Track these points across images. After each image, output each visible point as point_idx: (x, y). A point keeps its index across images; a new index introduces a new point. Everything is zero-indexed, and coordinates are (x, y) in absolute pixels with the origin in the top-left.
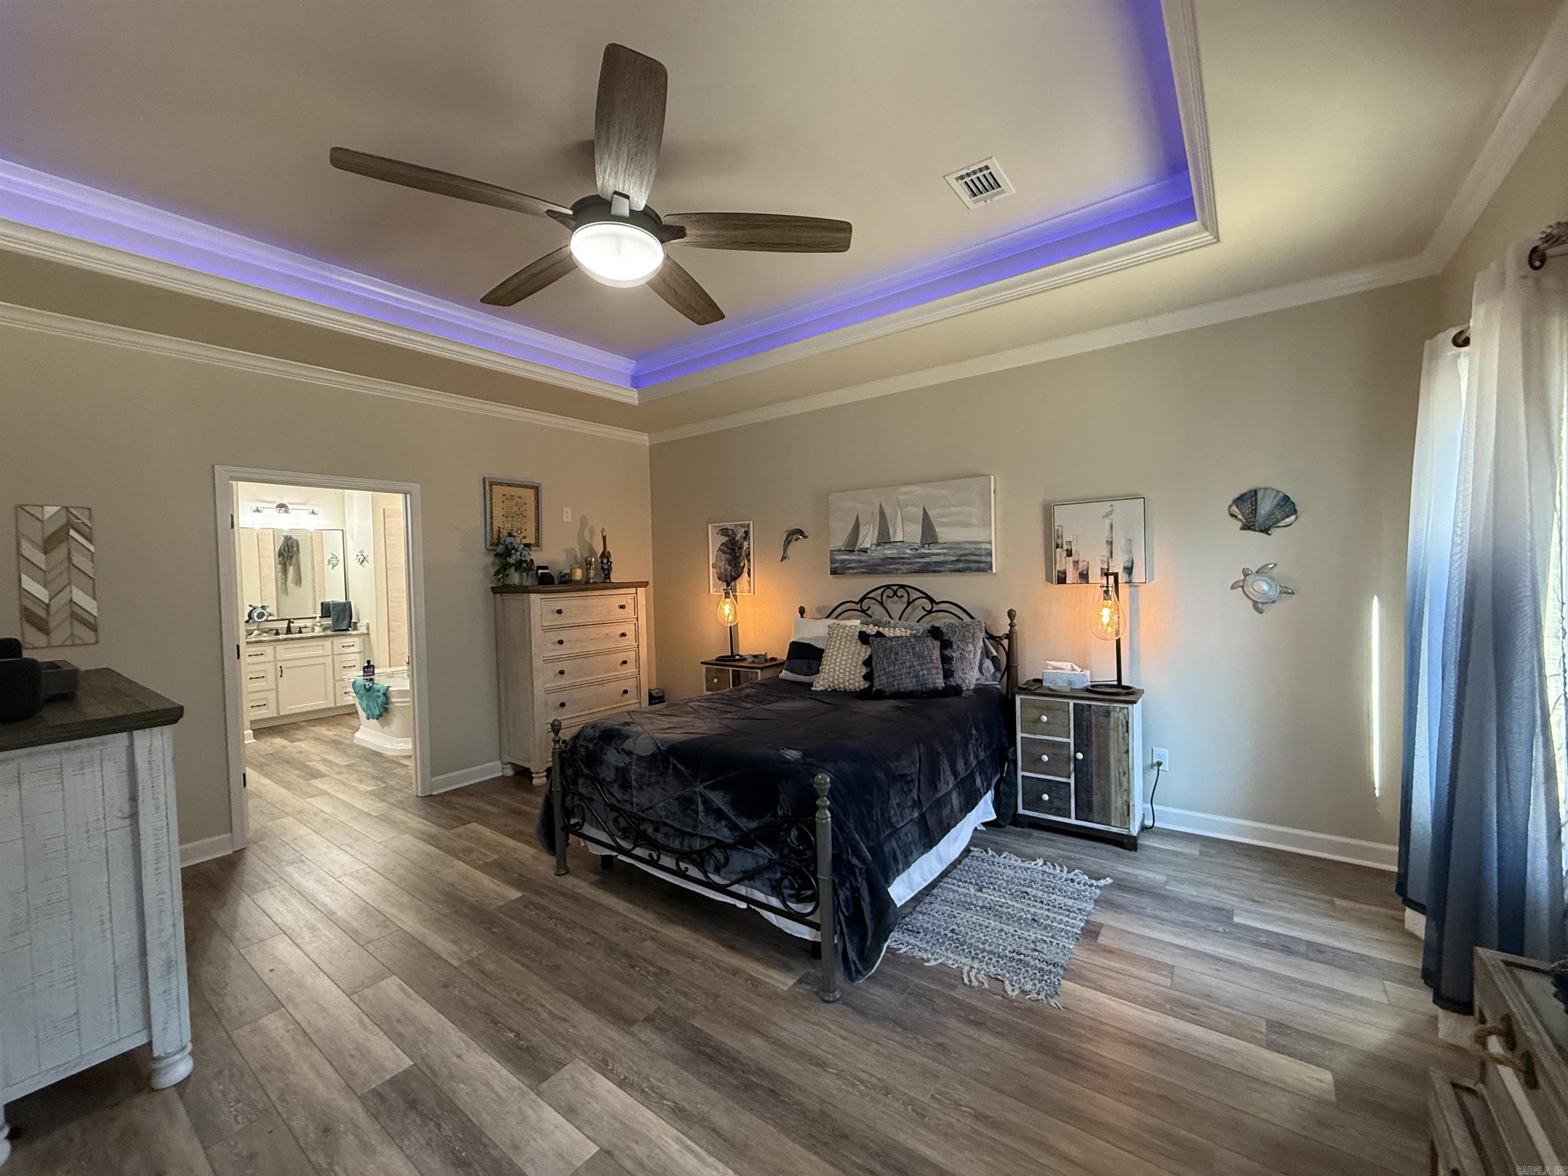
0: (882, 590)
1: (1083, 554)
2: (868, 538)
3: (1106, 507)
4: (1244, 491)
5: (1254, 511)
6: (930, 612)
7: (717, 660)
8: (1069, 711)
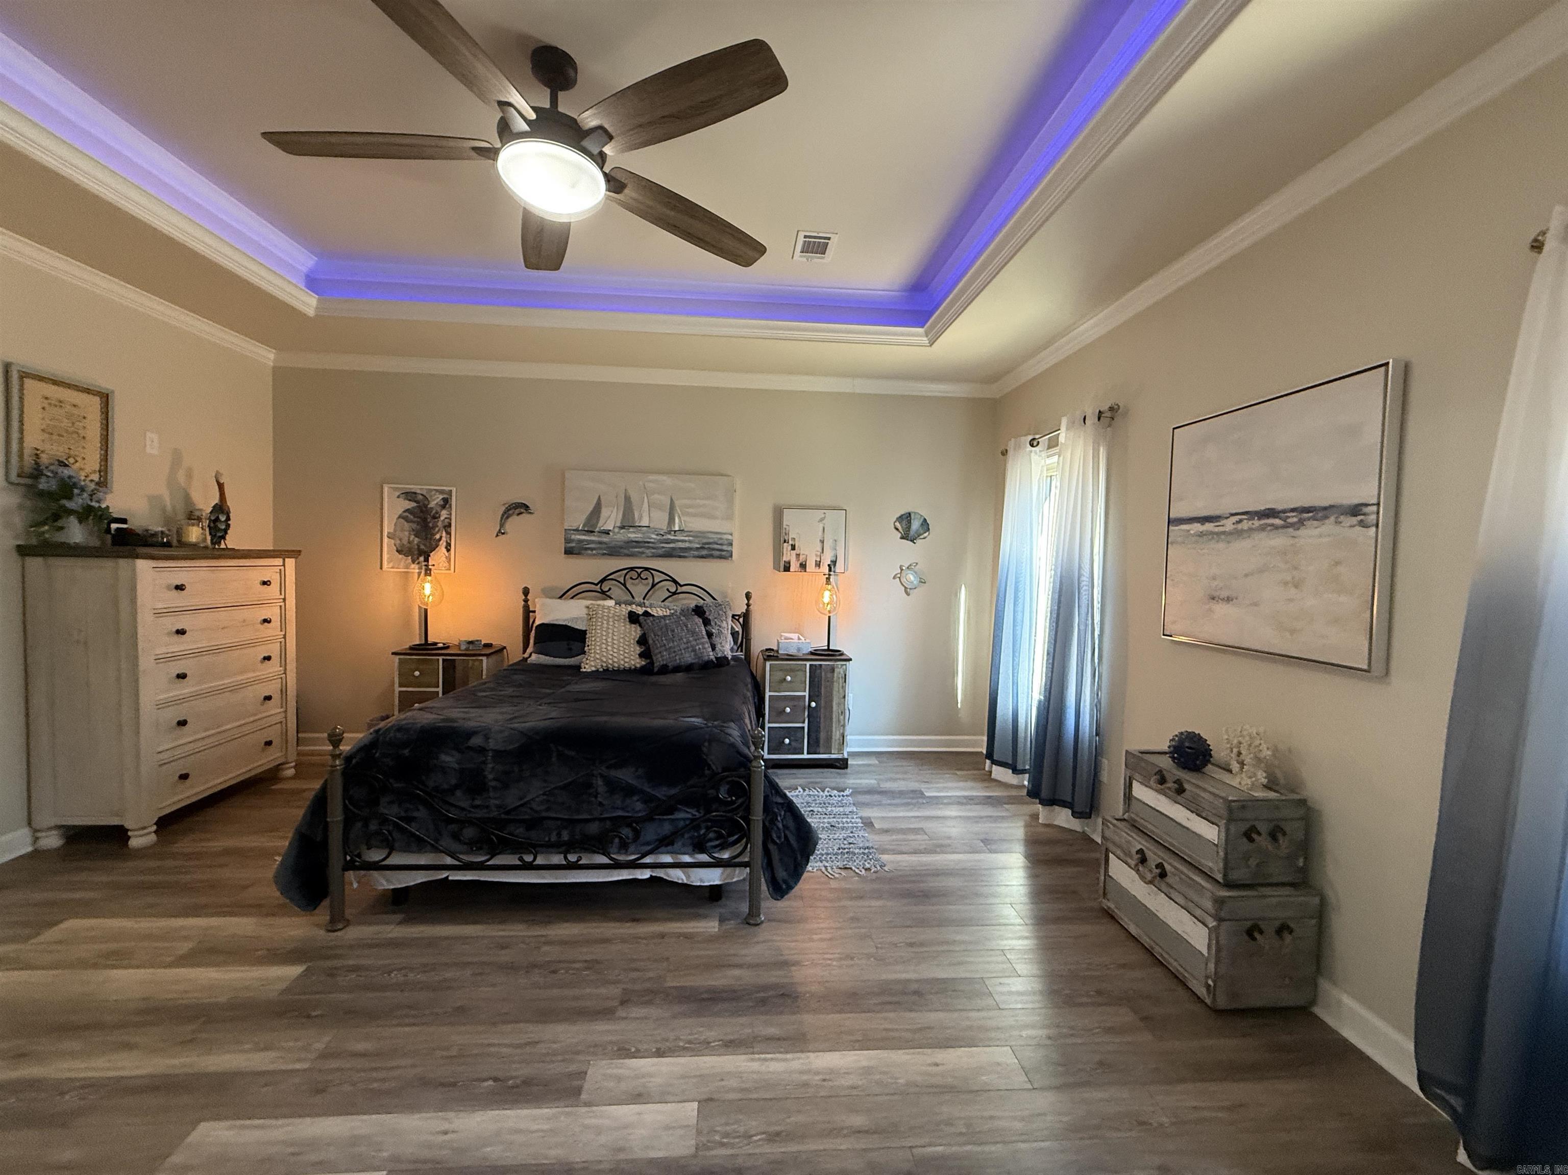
0: (626, 571)
1: (802, 548)
2: (610, 520)
3: (820, 514)
4: (903, 513)
5: (909, 527)
6: (674, 593)
7: (411, 648)
8: (806, 671)
